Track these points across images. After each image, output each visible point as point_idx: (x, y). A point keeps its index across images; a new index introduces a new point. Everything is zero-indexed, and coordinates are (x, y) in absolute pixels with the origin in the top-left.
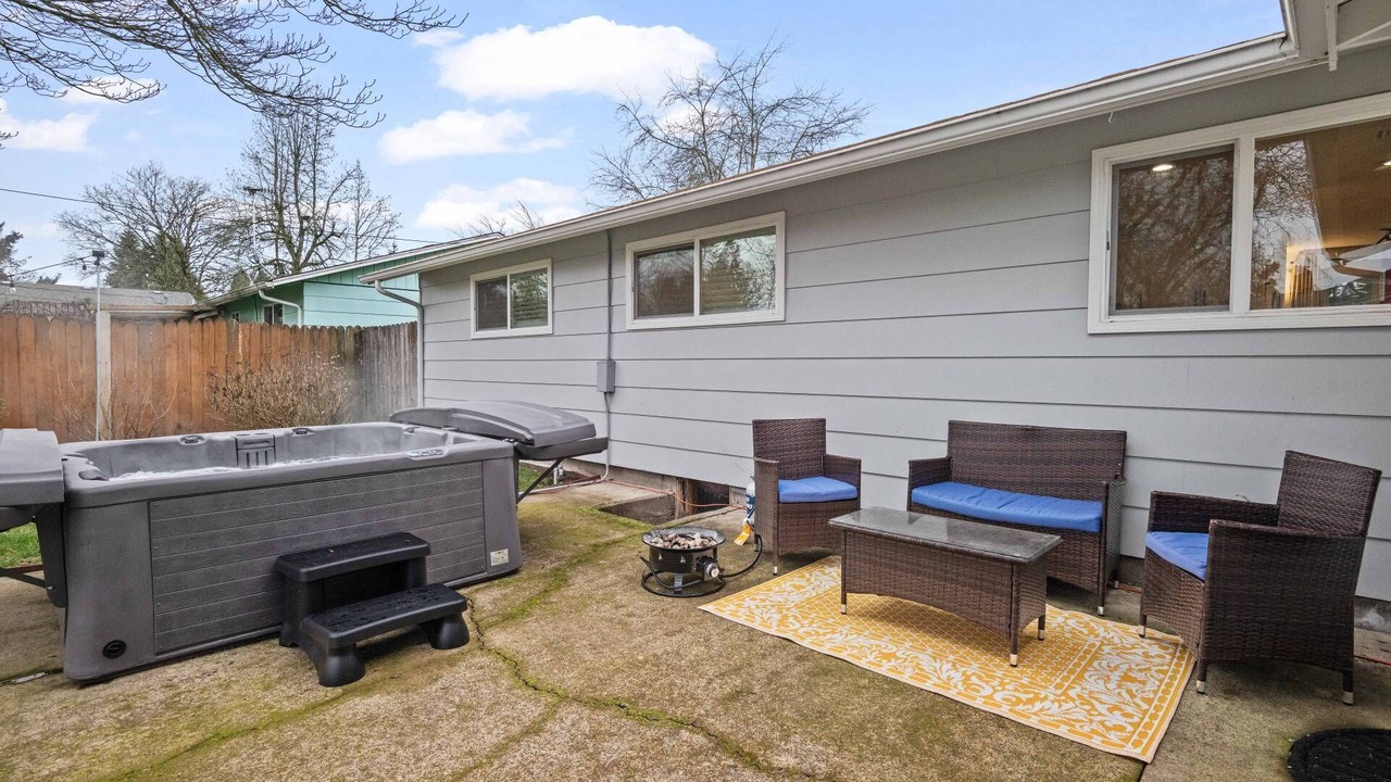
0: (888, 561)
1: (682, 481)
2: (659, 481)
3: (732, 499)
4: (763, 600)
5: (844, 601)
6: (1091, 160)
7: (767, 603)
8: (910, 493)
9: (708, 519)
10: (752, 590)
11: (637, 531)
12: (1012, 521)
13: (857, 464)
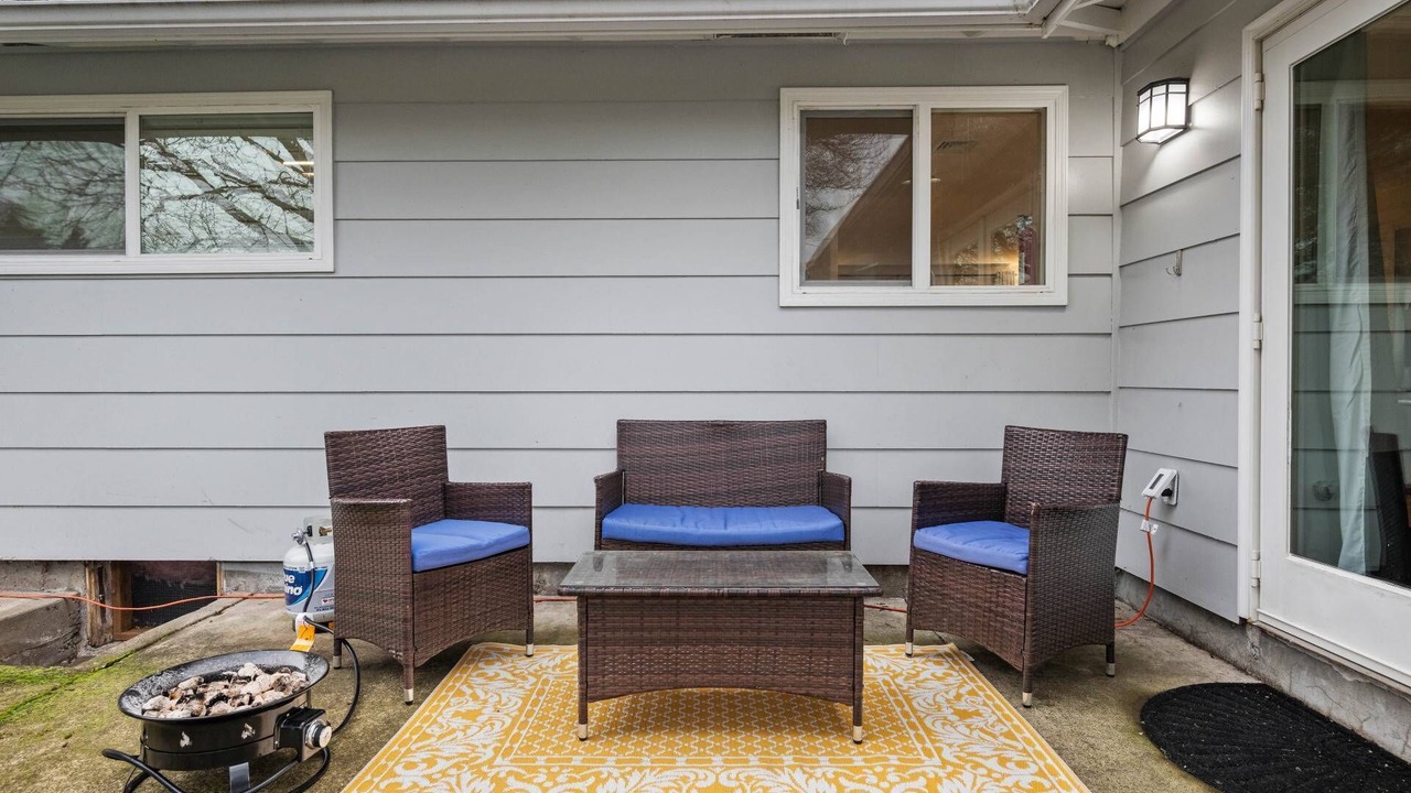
0: (664, 634)
1: (98, 569)
2: (37, 576)
3: (222, 584)
4: (431, 762)
5: (584, 719)
6: (779, 100)
7: (441, 765)
8: (599, 526)
9: (192, 631)
10: (392, 745)
11: (29, 691)
12: (756, 542)
13: (525, 490)
